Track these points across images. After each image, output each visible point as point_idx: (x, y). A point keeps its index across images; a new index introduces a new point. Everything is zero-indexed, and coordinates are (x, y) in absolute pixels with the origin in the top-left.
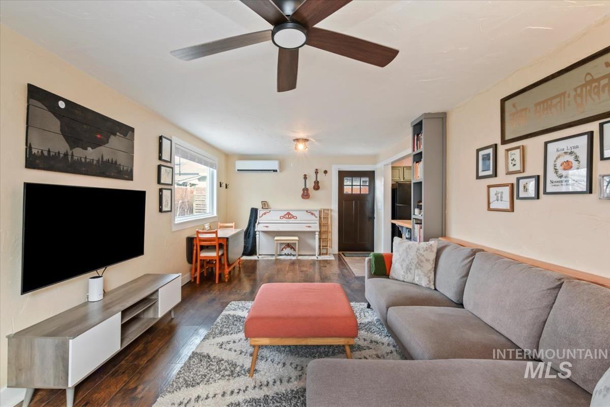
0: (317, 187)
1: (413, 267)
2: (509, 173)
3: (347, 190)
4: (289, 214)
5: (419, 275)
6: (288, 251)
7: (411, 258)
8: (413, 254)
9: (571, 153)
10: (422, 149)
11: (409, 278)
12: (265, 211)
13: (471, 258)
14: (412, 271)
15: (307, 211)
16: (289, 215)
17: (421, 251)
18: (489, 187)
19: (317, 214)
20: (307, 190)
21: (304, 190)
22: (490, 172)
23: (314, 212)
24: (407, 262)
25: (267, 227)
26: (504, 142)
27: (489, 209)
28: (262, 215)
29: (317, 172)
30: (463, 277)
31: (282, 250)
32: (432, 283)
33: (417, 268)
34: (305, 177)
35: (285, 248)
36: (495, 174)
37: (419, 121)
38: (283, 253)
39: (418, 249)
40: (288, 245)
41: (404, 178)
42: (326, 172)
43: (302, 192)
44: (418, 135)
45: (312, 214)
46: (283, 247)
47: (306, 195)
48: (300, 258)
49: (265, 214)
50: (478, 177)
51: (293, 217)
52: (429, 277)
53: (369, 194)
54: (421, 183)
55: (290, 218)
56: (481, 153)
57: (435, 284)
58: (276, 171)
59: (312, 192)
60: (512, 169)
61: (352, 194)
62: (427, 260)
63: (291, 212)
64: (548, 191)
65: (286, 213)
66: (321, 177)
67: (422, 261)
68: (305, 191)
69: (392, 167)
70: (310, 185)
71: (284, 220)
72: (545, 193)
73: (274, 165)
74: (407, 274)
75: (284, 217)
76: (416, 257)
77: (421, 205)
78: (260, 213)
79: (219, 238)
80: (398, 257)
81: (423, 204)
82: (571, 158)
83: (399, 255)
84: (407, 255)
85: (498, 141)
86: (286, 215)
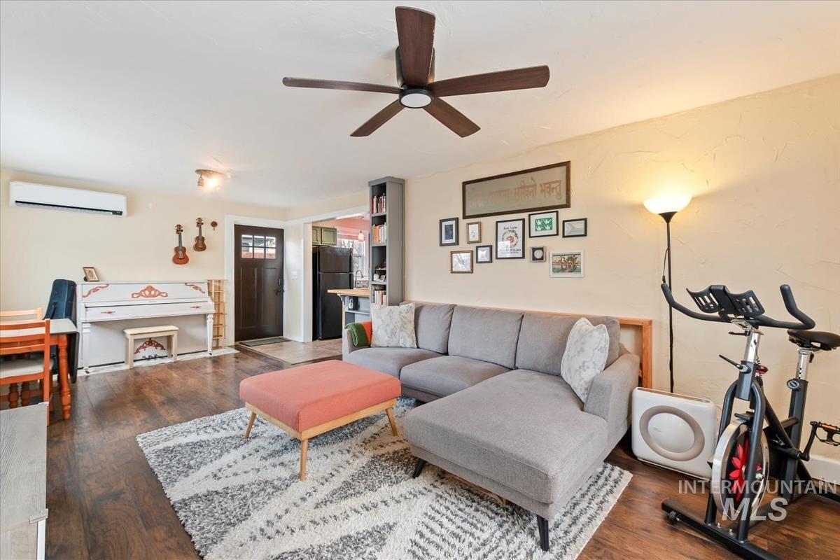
0: (200, 245)
1: (398, 331)
2: (469, 242)
3: (246, 254)
4: (150, 289)
5: (403, 337)
6: (151, 351)
7: (395, 322)
8: (396, 317)
9: (513, 231)
10: (384, 212)
11: (394, 343)
12: (91, 286)
13: (450, 313)
14: (397, 335)
15: (186, 284)
16: (150, 291)
17: (404, 314)
18: (452, 253)
19: (205, 288)
20: (184, 250)
21: (177, 249)
22: (453, 241)
23: (198, 285)
24: (392, 326)
25: (109, 313)
26: (465, 217)
27: (452, 272)
28: (89, 293)
29: (200, 223)
30: (447, 329)
31: (138, 351)
32: (415, 342)
33: (402, 330)
34: (179, 230)
35: (142, 347)
36: (457, 243)
37: (381, 182)
38: (139, 356)
39: (400, 312)
40: (150, 342)
41: (322, 241)
42: (214, 224)
43: (173, 254)
44: (378, 197)
45: (196, 288)
46: (138, 346)
47: (181, 257)
48: (179, 358)
49: (95, 290)
50: (441, 245)
51: (160, 294)
52: (412, 337)
53: (276, 260)
54: (385, 247)
55: (154, 296)
56: (444, 224)
57: (417, 344)
58: (121, 213)
59: (191, 253)
60: (471, 239)
61: (253, 259)
62: (410, 322)
63: (154, 286)
64: (499, 256)
65: (144, 287)
66: (207, 231)
67: (406, 324)
68: (180, 253)
69: (313, 227)
70: (189, 242)
71: (142, 300)
72: (497, 258)
73: (118, 203)
74: (392, 338)
75: (140, 294)
76: (399, 319)
77: (385, 271)
78: (81, 290)
79: (52, 335)
80: (381, 323)
81: (387, 269)
82: (513, 235)
83: (382, 320)
84: (391, 320)
85: (460, 216)
86: (144, 291)
